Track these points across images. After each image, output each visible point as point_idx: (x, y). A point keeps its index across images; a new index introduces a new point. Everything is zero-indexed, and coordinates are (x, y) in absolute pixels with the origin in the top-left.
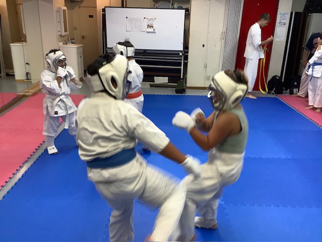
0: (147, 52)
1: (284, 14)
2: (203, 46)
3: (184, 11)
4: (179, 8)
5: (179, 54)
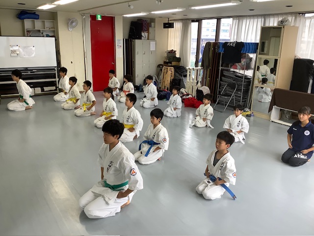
0: (29, 69)
1: (119, 40)
2: (72, 62)
3: (54, 38)
4: (48, 36)
5: (54, 69)
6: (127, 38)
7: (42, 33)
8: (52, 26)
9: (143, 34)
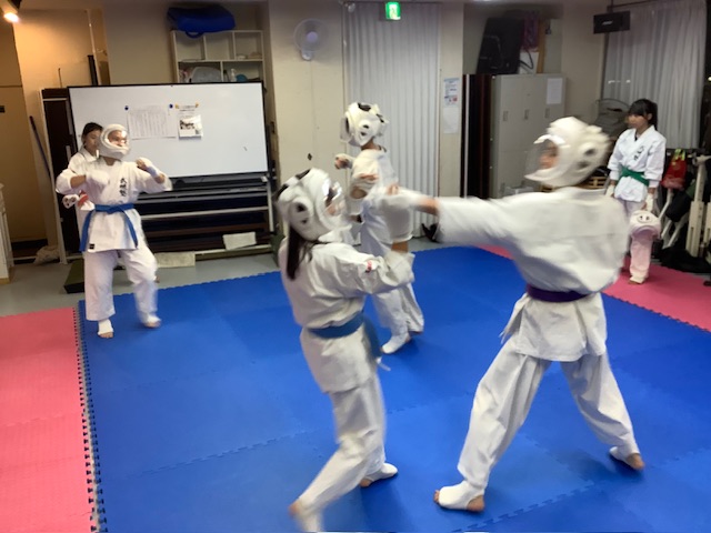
0: (186, 181)
1: (451, 81)
2: (310, 157)
3: (260, 85)
4: (241, 80)
5: (260, 180)
6: (473, 72)
7: (225, 72)
8: (255, 50)
9: (524, 57)
